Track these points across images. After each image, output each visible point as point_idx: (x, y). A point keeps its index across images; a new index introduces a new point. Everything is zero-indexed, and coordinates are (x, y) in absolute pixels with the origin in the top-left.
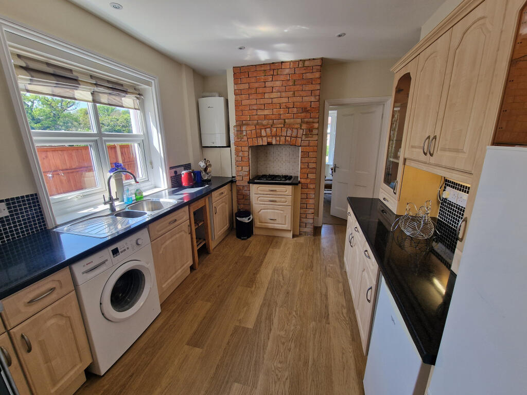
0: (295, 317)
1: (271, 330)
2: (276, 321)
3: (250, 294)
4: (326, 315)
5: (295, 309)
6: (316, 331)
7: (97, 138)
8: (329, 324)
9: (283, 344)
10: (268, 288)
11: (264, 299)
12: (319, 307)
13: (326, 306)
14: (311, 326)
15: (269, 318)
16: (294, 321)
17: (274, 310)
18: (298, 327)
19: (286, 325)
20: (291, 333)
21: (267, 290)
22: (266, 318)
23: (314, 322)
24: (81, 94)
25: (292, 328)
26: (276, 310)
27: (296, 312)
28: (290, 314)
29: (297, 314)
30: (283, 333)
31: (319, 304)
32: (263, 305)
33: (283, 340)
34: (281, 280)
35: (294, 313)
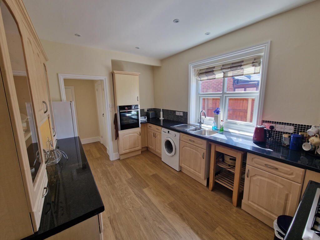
0: (129, 207)
1: (135, 194)
2: (137, 199)
3: (163, 200)
4: (112, 223)
5: (132, 211)
6: (114, 209)
7: (221, 95)
8: (108, 218)
9: (126, 194)
10: (160, 211)
11: (153, 203)
12: (119, 225)
13: (114, 229)
14: (118, 209)
15: (141, 198)
16: (128, 205)
17: (142, 202)
18: (124, 204)
19: (130, 200)
20: (125, 199)
21: (158, 210)
22: (141, 196)
23: (117, 212)
24: (219, 76)
25: (127, 201)
26: (141, 203)
27: (131, 210)
28: (133, 207)
29: (129, 209)
30: (129, 197)
31: (120, 227)
32: (150, 200)
33: (127, 195)
34: (160, 226)
35: (131, 209)
